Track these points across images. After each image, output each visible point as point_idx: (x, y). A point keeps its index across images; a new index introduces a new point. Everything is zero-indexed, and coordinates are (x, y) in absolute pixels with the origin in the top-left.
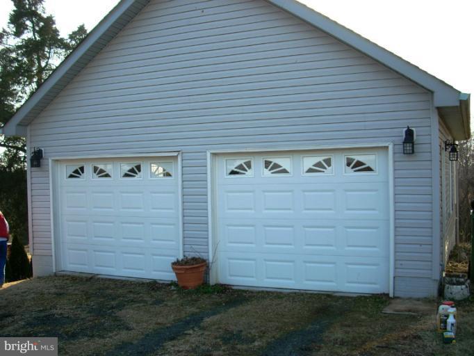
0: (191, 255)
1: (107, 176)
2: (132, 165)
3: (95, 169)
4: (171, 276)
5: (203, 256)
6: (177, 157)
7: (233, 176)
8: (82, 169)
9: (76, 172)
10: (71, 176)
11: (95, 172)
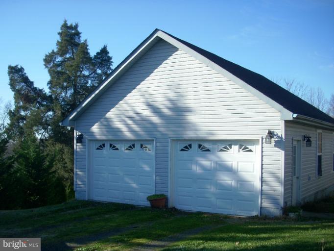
0: (159, 193)
1: (117, 149)
2: (130, 144)
3: (111, 145)
4: (148, 204)
5: (165, 193)
6: (153, 140)
7: (182, 152)
8: (104, 145)
9: (101, 146)
10: (98, 149)
11: (111, 147)
